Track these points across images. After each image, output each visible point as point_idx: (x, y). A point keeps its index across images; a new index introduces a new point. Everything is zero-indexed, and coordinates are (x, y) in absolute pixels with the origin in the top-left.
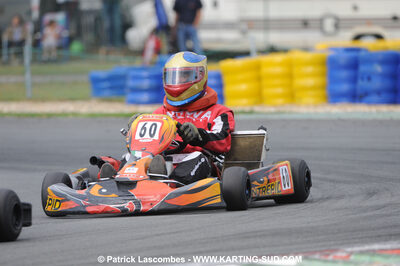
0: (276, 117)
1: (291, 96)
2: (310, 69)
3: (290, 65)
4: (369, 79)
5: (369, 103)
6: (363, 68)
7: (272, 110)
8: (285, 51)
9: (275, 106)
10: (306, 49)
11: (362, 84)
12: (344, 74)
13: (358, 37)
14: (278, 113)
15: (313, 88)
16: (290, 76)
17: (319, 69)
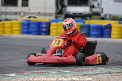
0: (9, 37)
1: (12, 32)
2: (17, 25)
3: (12, 24)
4: (33, 28)
5: (32, 34)
6: (31, 26)
7: (7, 35)
8: (11, 20)
9: (8, 34)
10: (16, 20)
11: (31, 29)
12: (26, 27)
13: (29, 17)
14: (9, 36)
15: (18, 30)
16: (12, 27)
17: (19, 25)
